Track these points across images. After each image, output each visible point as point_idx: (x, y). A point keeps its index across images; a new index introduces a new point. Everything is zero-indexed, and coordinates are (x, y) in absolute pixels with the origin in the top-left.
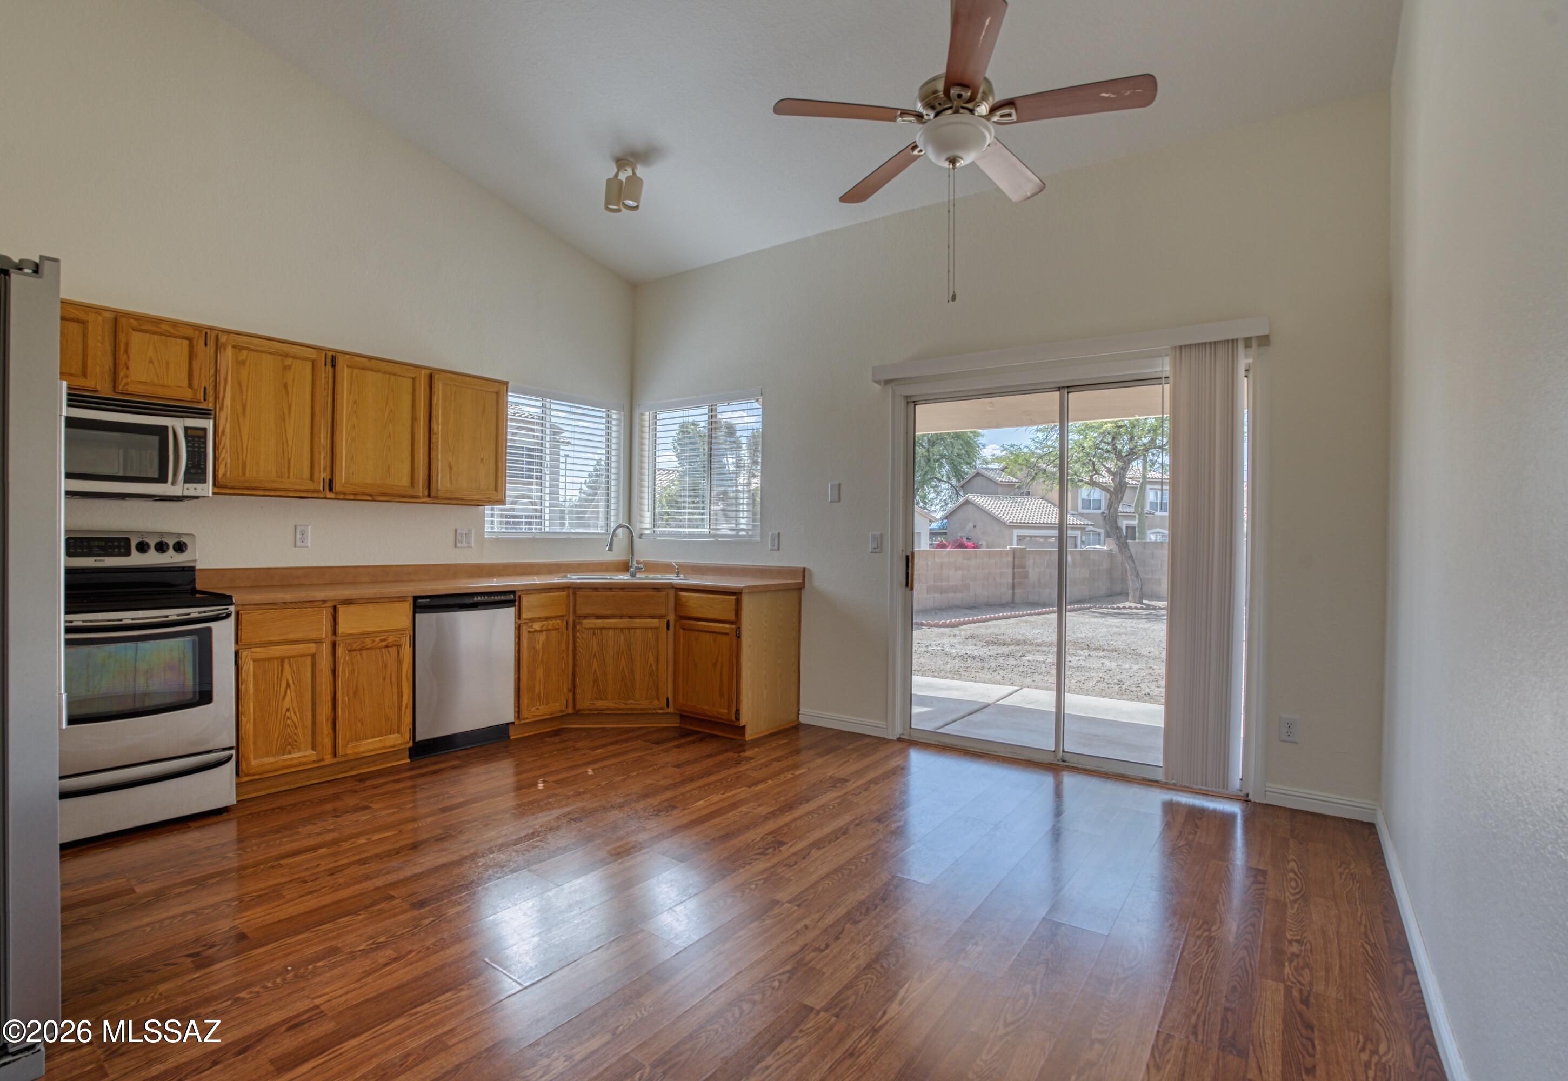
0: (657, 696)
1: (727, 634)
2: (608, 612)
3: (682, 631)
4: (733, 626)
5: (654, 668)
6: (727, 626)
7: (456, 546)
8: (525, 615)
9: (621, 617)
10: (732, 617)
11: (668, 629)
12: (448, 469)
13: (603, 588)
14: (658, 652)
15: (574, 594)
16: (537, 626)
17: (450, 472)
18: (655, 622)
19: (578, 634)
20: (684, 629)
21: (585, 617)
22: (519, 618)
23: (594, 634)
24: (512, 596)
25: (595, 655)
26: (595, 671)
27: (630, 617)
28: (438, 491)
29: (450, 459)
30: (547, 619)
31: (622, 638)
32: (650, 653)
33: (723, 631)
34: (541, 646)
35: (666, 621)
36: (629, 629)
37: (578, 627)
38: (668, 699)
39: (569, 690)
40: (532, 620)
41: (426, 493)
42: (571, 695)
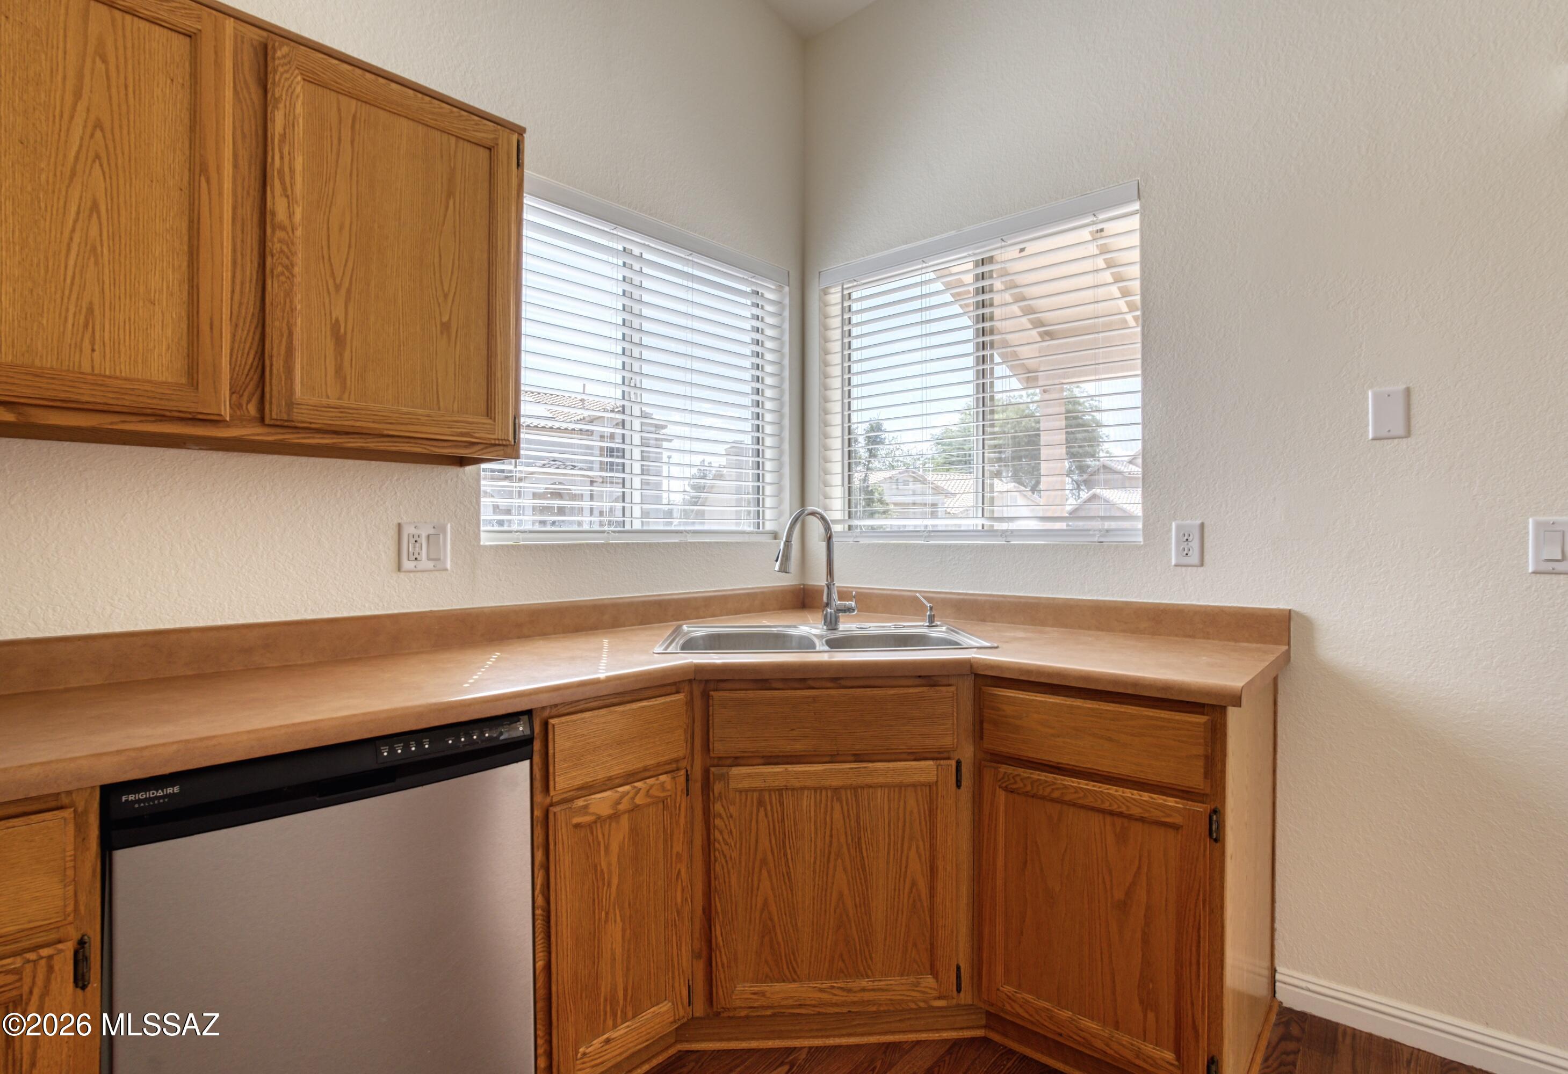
0: (932, 966)
1: (1176, 827)
2: (799, 747)
3: (1002, 796)
4: (1198, 807)
5: (924, 892)
6: (1171, 802)
7: (399, 569)
8: (562, 781)
9: (833, 758)
10: (1195, 779)
11: (958, 785)
12: (330, 344)
13: (784, 680)
14: (932, 847)
15: (706, 696)
16: (601, 803)
17: (339, 354)
18: (924, 770)
19: (718, 807)
20: (1009, 790)
21: (737, 761)
22: (546, 789)
23: (761, 803)
24: (521, 729)
25: (764, 862)
26: (766, 903)
27: (858, 758)
28: (290, 404)
29: (338, 312)
30: (630, 777)
31: (837, 815)
32: (913, 853)
33: (1156, 814)
34: (614, 860)
35: (953, 763)
36: (855, 789)
37: (718, 787)
38: (958, 968)
39: (696, 955)
40: (588, 789)
41: (252, 409)
42: (700, 966)
